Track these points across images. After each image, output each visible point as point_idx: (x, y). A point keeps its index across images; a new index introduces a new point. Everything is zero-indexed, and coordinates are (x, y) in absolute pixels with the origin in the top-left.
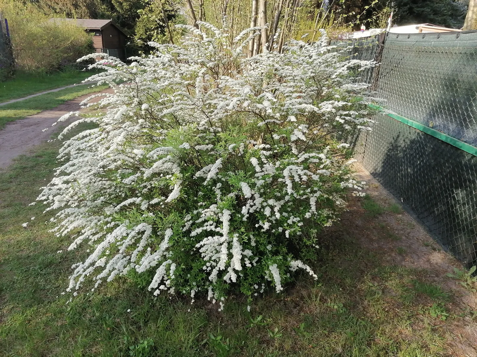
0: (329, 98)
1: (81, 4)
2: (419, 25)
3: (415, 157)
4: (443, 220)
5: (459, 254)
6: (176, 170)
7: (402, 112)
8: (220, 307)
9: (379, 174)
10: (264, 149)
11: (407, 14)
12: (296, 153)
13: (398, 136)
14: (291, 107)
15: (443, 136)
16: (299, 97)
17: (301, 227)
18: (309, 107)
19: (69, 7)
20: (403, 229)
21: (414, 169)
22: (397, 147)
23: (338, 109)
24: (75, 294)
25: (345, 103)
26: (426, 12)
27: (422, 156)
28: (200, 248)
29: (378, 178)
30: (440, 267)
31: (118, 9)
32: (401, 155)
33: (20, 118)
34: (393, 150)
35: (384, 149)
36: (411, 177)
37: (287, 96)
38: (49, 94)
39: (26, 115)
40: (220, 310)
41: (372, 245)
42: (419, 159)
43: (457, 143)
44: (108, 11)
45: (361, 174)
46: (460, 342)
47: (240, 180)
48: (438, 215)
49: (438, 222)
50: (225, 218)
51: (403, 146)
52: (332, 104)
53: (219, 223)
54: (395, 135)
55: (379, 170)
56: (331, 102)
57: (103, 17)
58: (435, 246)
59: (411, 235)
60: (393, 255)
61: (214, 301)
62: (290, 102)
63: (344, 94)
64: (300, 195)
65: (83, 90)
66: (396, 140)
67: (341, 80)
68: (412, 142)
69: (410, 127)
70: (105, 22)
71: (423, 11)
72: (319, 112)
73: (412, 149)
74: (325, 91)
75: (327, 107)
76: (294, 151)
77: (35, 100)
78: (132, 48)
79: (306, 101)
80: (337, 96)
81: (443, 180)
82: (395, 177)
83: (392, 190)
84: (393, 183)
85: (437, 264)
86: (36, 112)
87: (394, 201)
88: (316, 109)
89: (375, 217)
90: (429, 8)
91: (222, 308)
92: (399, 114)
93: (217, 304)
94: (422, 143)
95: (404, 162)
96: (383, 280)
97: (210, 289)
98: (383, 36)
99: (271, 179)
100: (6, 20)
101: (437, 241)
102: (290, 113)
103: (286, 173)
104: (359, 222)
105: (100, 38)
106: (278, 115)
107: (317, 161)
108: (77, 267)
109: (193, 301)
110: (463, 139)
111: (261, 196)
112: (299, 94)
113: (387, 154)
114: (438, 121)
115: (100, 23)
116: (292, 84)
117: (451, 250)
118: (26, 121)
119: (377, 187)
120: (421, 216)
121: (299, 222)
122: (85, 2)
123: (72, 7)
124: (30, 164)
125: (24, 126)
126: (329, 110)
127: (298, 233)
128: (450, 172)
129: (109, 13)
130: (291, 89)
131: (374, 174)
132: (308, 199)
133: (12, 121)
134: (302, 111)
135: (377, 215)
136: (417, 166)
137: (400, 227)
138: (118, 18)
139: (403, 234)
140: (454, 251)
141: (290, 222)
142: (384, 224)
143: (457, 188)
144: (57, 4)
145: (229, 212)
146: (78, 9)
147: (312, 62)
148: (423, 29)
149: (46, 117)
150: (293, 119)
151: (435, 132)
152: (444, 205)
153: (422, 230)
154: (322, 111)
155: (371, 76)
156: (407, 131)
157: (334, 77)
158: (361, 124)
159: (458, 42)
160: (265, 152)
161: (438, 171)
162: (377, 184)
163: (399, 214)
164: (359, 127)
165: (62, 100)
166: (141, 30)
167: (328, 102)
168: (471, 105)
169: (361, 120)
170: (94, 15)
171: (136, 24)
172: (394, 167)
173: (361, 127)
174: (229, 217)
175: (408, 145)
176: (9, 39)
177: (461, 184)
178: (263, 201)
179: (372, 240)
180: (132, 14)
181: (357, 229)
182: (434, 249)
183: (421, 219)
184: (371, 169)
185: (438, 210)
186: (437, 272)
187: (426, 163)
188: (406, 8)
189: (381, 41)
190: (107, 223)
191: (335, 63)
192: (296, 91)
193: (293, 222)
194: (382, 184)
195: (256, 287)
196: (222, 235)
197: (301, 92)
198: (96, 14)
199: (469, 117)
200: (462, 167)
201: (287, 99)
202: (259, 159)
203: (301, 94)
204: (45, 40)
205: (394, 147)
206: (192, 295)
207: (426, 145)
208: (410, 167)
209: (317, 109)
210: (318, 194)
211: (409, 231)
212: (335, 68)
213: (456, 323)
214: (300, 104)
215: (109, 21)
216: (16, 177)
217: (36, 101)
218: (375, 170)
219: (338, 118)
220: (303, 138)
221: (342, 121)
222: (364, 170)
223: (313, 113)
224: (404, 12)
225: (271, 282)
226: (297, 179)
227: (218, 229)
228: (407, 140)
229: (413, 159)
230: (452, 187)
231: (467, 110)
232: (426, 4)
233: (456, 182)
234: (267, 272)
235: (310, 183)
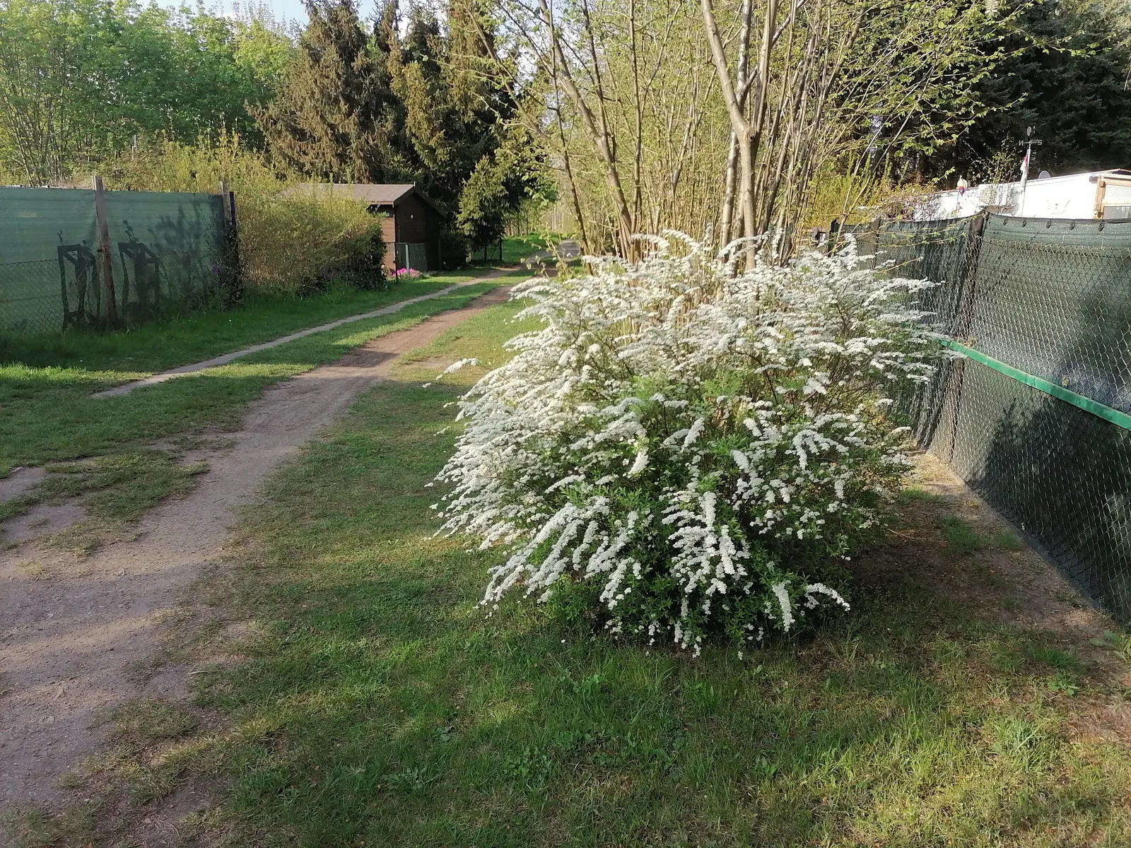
0: (862, 332)
1: (353, 155)
2: (1097, 174)
3: (1043, 443)
4: (1092, 553)
5: (1119, 610)
6: (641, 433)
7: (1017, 361)
8: (694, 651)
9: (981, 482)
10: (763, 408)
11: (1074, 146)
12: (812, 416)
13: (1013, 406)
14: (802, 346)
15: (1083, 402)
16: (815, 332)
17: (822, 526)
18: (830, 347)
19: (328, 161)
20: (1020, 575)
21: (1041, 465)
22: (1011, 426)
23: (874, 350)
24: (495, 607)
25: (882, 341)
26: (1120, 139)
27: (1053, 441)
28: (674, 541)
29: (978, 490)
30: (1082, 631)
31: (426, 162)
32: (1018, 441)
33: (283, 379)
34: (1004, 432)
35: (988, 433)
36: (1036, 481)
37: (796, 332)
38: (316, 334)
39: (290, 373)
40: (694, 656)
41: (957, 594)
42: (1049, 447)
43: (1105, 412)
44: (405, 166)
45: (947, 484)
46: (1094, 723)
47: (732, 448)
48: (1084, 546)
49: (1085, 559)
50: (708, 503)
51: (1021, 424)
52: (865, 342)
53: (697, 510)
54: (1007, 404)
55: (981, 473)
56: (862, 339)
57: (395, 178)
58: (1078, 602)
59: (1035, 583)
60: (995, 610)
61: (684, 646)
62: (802, 340)
63: (884, 328)
64: (819, 478)
65: (377, 327)
66: (1010, 413)
67: (880, 308)
68: (1037, 416)
69: (1031, 388)
70: (403, 189)
71: (1112, 138)
72: (846, 353)
73: (1036, 428)
74: (855, 323)
75: (856, 346)
76: (809, 412)
77: (295, 345)
78: (453, 239)
79: (826, 338)
80: (872, 331)
81: (1089, 480)
82: (1009, 484)
83: (1005, 511)
84: (1006, 497)
85: (1077, 627)
86: (306, 367)
87: (1007, 529)
88: (840, 349)
89: (967, 554)
90: (1127, 131)
91: (698, 653)
92: (1012, 364)
93: (690, 647)
94: (1053, 417)
95: (1024, 455)
96: (969, 640)
97: (677, 626)
98: (980, 221)
99: (775, 451)
100: (232, 194)
101: (1081, 592)
102: (801, 354)
103: (797, 441)
104: (936, 561)
105: (392, 222)
106: (782, 360)
107: (844, 425)
108: (495, 571)
109: (652, 640)
110: (1114, 405)
111: (760, 476)
112: (814, 329)
113: (994, 441)
114: (1076, 377)
115: (392, 193)
116: (804, 313)
117: (1105, 605)
118: (294, 383)
119: (977, 507)
120: (1055, 553)
121: (818, 518)
122: (362, 150)
123: (334, 160)
124: (331, 455)
125: (293, 392)
126: (859, 350)
127: (817, 537)
128: (1098, 466)
129: (408, 170)
130: (803, 321)
131: (972, 484)
132: (831, 482)
133: (271, 384)
134: (820, 352)
135: (973, 552)
136: (1046, 459)
137: (1015, 572)
138: (426, 178)
139: (1019, 583)
140: (1109, 605)
141: (804, 519)
142: (984, 565)
143: (1110, 493)
144: (304, 152)
145: (713, 495)
146: (346, 163)
147: (834, 283)
148: (1106, 181)
149: (325, 377)
150: (806, 362)
151: (1070, 395)
152: (1092, 526)
153: (1057, 578)
154: (850, 351)
155: (960, 294)
156: (1026, 395)
157: (865, 304)
158: (914, 372)
159: (1101, 238)
160: (764, 412)
161: (1080, 465)
162: (978, 501)
163: (1017, 550)
164: (909, 376)
165: (345, 347)
166: (472, 202)
167: (859, 339)
168: (1123, 346)
169: (912, 366)
170: (379, 175)
171: (460, 191)
172: (1008, 466)
173: (913, 376)
174: (714, 502)
175: (1030, 422)
176: (235, 231)
177: (1115, 486)
178: (763, 484)
179: (957, 588)
180: (453, 171)
181: (930, 571)
182: (1076, 606)
183: (1055, 557)
184: (966, 474)
185: (1083, 536)
186: (1074, 637)
187: (1060, 454)
188: (1069, 133)
189: (976, 229)
190: (530, 514)
191: (870, 282)
192: (811, 324)
193: (809, 519)
194: (986, 500)
195: (751, 627)
196: (704, 525)
197: (818, 325)
198: (381, 172)
199: (1121, 365)
200: (1116, 455)
201: (796, 336)
202: (757, 420)
203: (817, 328)
204: (296, 230)
205: (1005, 428)
206: (651, 633)
207: (1059, 420)
208: (1035, 462)
209: (842, 348)
210: (847, 475)
211: (1031, 577)
212: (870, 291)
213: (1092, 701)
214: (816, 342)
215: (410, 186)
216: (317, 473)
217: (298, 347)
218: (974, 475)
219: (873, 363)
220: (823, 391)
221: (881, 367)
222: (952, 476)
223: (837, 356)
224: (1064, 142)
225: (774, 622)
226: (814, 449)
227: (698, 517)
228: (1028, 414)
229: (1039, 447)
230: (1102, 490)
231: (1118, 355)
232: (1119, 122)
233: (1108, 483)
234: (768, 604)
235: (832, 455)
